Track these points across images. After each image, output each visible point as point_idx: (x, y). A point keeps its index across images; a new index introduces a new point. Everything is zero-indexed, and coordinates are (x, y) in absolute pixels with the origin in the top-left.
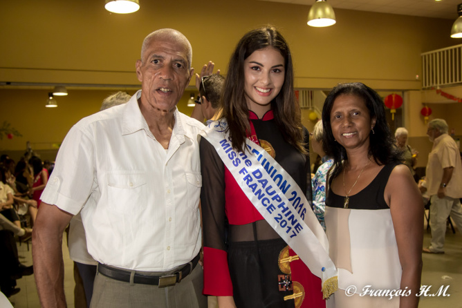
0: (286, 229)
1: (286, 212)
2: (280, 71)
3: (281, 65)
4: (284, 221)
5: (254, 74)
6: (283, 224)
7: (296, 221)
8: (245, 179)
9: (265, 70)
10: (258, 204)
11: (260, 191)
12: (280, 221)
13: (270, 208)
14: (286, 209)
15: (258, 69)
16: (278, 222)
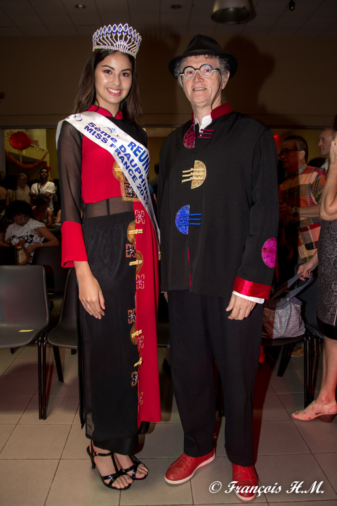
0: (143, 197)
1: (143, 183)
2: (128, 75)
3: (129, 70)
4: (142, 190)
5: (106, 77)
8: (116, 152)
11: (126, 163)
14: (143, 180)
15: (110, 73)
16: (139, 190)
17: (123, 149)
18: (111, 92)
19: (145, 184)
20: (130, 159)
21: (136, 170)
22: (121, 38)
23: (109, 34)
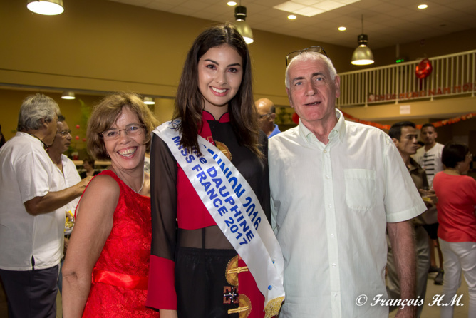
0: (236, 234)
1: (239, 217)
2: (237, 71)
3: (238, 64)
4: (235, 226)
5: (209, 73)
6: (234, 229)
7: (248, 227)
8: (198, 177)
9: (221, 68)
10: (209, 205)
11: (213, 191)
12: (231, 225)
13: (222, 211)
14: (238, 213)
15: (214, 68)
16: (229, 226)
17: (212, 172)
18: (214, 91)
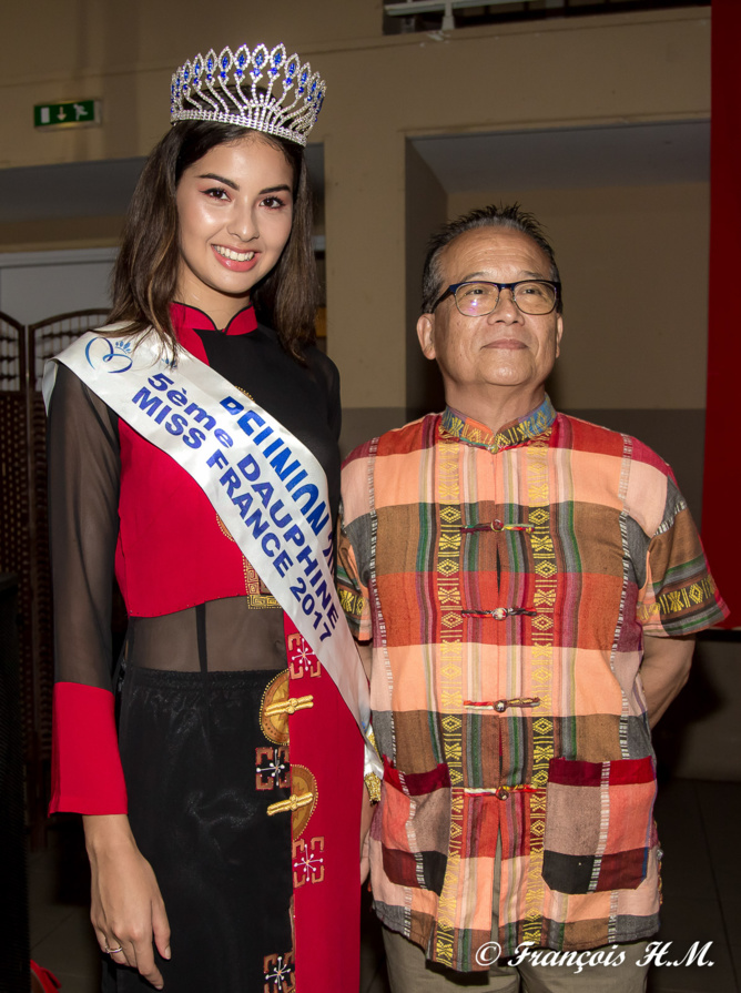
1: (313, 573)
2: (281, 203)
3: (285, 188)
4: (309, 597)
5: (211, 211)
6: (308, 605)
7: (329, 598)
8: (223, 481)
14: (313, 565)
15: (224, 197)
16: (299, 599)
17: (250, 469)
18: (224, 257)
19: (319, 575)
20: (272, 502)
21: (287, 537)
22: (261, 90)
23: (223, 75)
